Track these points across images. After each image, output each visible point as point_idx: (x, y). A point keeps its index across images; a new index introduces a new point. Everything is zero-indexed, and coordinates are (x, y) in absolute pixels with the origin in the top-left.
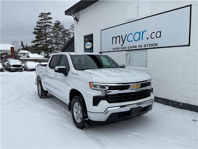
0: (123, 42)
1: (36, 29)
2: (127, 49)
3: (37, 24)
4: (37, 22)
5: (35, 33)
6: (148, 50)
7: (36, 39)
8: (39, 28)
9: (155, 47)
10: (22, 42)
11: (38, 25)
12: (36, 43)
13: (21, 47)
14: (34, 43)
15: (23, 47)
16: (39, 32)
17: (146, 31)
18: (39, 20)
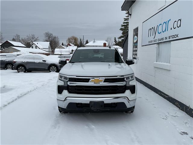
0: (155, 34)
1: (122, 26)
2: (157, 42)
3: (124, 20)
4: (125, 19)
5: (121, 29)
6: (171, 42)
7: (122, 35)
8: (125, 24)
9: (176, 38)
10: (115, 38)
11: (125, 22)
12: (122, 39)
13: (115, 43)
14: (121, 39)
15: (116, 43)
16: (125, 28)
17: (170, 20)
18: (126, 17)
